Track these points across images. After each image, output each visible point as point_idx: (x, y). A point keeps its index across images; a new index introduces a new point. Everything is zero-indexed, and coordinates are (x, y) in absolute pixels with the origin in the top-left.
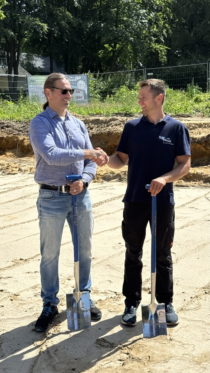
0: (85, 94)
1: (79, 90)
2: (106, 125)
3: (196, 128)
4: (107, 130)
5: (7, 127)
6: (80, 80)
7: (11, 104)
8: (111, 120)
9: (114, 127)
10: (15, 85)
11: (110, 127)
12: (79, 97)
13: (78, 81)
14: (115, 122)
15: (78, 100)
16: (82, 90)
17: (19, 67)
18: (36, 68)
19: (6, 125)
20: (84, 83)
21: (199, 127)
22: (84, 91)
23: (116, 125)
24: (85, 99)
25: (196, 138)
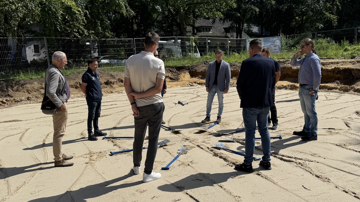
0: (279, 47)
1: (275, 45)
2: (283, 64)
3: (330, 64)
4: (284, 66)
5: (234, 65)
6: (276, 40)
7: (237, 54)
8: (286, 61)
9: (287, 64)
10: (240, 44)
11: (285, 65)
12: (276, 50)
13: (275, 40)
14: (288, 62)
15: (275, 51)
16: (278, 45)
17: (243, 32)
18: (253, 33)
19: (233, 64)
20: (279, 41)
21: (331, 64)
22: (279, 46)
23: (288, 63)
24: (279, 50)
25: (328, 69)
